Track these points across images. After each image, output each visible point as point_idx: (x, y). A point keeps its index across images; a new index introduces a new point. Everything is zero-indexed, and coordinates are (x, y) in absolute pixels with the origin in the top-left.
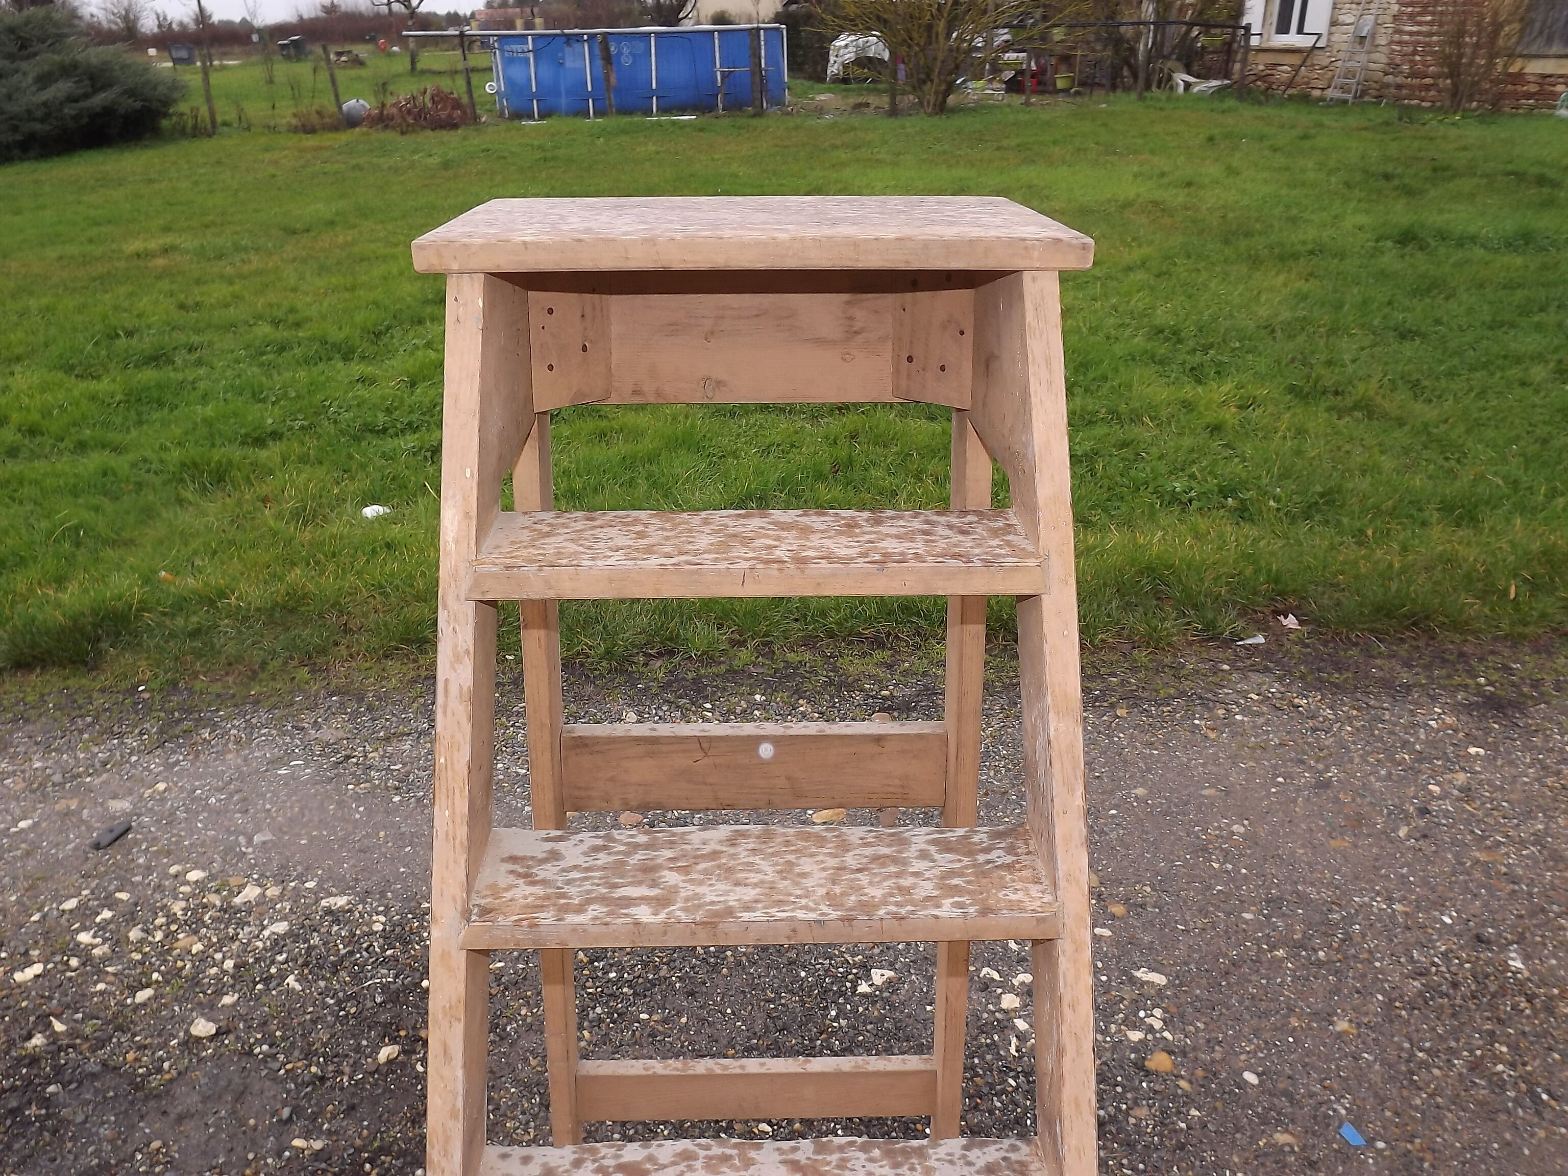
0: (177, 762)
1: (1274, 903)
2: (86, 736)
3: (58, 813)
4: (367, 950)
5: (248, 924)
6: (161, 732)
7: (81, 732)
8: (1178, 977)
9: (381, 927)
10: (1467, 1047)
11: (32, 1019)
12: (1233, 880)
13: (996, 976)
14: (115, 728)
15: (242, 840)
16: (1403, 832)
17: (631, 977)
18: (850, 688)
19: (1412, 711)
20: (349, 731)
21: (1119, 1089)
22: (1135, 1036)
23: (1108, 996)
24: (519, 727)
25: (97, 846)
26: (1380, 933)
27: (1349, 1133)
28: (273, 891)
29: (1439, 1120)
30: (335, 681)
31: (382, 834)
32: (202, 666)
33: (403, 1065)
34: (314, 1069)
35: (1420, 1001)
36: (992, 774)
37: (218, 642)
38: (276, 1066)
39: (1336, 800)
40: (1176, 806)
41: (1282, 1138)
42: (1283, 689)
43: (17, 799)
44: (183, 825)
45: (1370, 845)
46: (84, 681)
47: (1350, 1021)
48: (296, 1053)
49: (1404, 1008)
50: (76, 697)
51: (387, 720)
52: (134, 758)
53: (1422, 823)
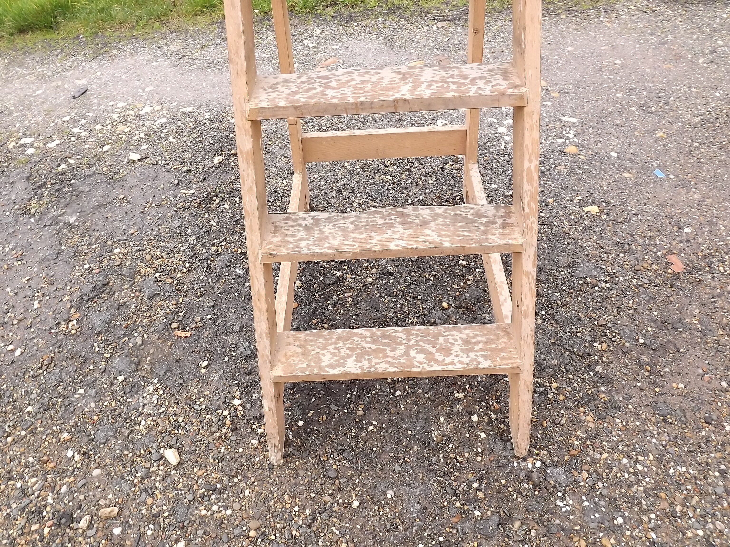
0: (104, 64)
1: (633, 90)
2: (59, 57)
3: (53, 87)
4: (203, 125)
5: (148, 120)
6: (94, 52)
7: (57, 56)
8: (582, 119)
9: (209, 117)
10: (719, 141)
11: (59, 159)
12: (613, 82)
13: (496, 121)
14: (72, 53)
15: (140, 90)
16: (701, 61)
17: (325, 128)
18: (426, 13)
19: (714, 11)
20: (183, 46)
21: (551, 160)
22: (560, 141)
23: (549, 127)
24: (264, 39)
25: (74, 97)
26: (683, 100)
27: (658, 173)
28: (158, 108)
29: (701, 168)
30: (173, 27)
31: (204, 84)
32: (108, 25)
33: (225, 164)
34: (186, 167)
35: (699, 125)
36: (496, 44)
37: (114, 13)
38: (170, 167)
39: (669, 49)
40: (588, 54)
41: (626, 175)
42: (648, 4)
43: (33, 83)
44: (112, 87)
45: (684, 66)
46: (53, 36)
47: (664, 133)
48: (177, 163)
49: (690, 128)
50: (51, 43)
51: (200, 40)
52: (83, 64)
53: (711, 57)
